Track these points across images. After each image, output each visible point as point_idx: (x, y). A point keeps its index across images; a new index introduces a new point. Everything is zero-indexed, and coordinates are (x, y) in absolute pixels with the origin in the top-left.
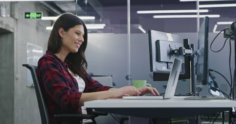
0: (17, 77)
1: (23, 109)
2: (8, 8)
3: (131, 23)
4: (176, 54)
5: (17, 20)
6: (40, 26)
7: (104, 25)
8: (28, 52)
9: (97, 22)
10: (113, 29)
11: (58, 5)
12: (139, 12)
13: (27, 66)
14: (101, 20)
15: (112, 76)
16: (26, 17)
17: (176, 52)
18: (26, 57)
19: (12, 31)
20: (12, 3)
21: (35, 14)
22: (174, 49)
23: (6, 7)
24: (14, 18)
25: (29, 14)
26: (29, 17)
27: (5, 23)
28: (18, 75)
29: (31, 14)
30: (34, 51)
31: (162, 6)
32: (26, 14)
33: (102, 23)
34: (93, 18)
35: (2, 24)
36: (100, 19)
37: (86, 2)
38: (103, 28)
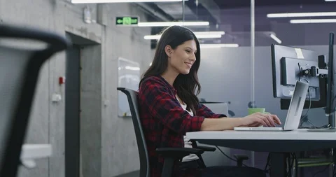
0: (105, 104)
1: (113, 147)
2: (94, 10)
3: (256, 30)
4: (306, 75)
5: (105, 26)
6: (136, 34)
7: (223, 33)
8: (119, 69)
9: (212, 28)
10: (235, 37)
11: (159, 6)
12: (270, 16)
13: (123, 90)
14: (217, 26)
15: (229, 103)
16: (117, 23)
17: (307, 72)
18: (118, 76)
19: (98, 41)
20: (98, 5)
21: (130, 19)
22: (304, 68)
23: (91, 10)
24: (101, 24)
25: (122, 19)
26: (122, 23)
27: (89, 31)
28: (106, 101)
29: (124, 19)
30: (128, 68)
31: (301, 7)
32: (118, 19)
33: (219, 30)
34: (207, 23)
35: (86, 34)
36: (215, 24)
37: (197, 2)
38: (220, 36)
